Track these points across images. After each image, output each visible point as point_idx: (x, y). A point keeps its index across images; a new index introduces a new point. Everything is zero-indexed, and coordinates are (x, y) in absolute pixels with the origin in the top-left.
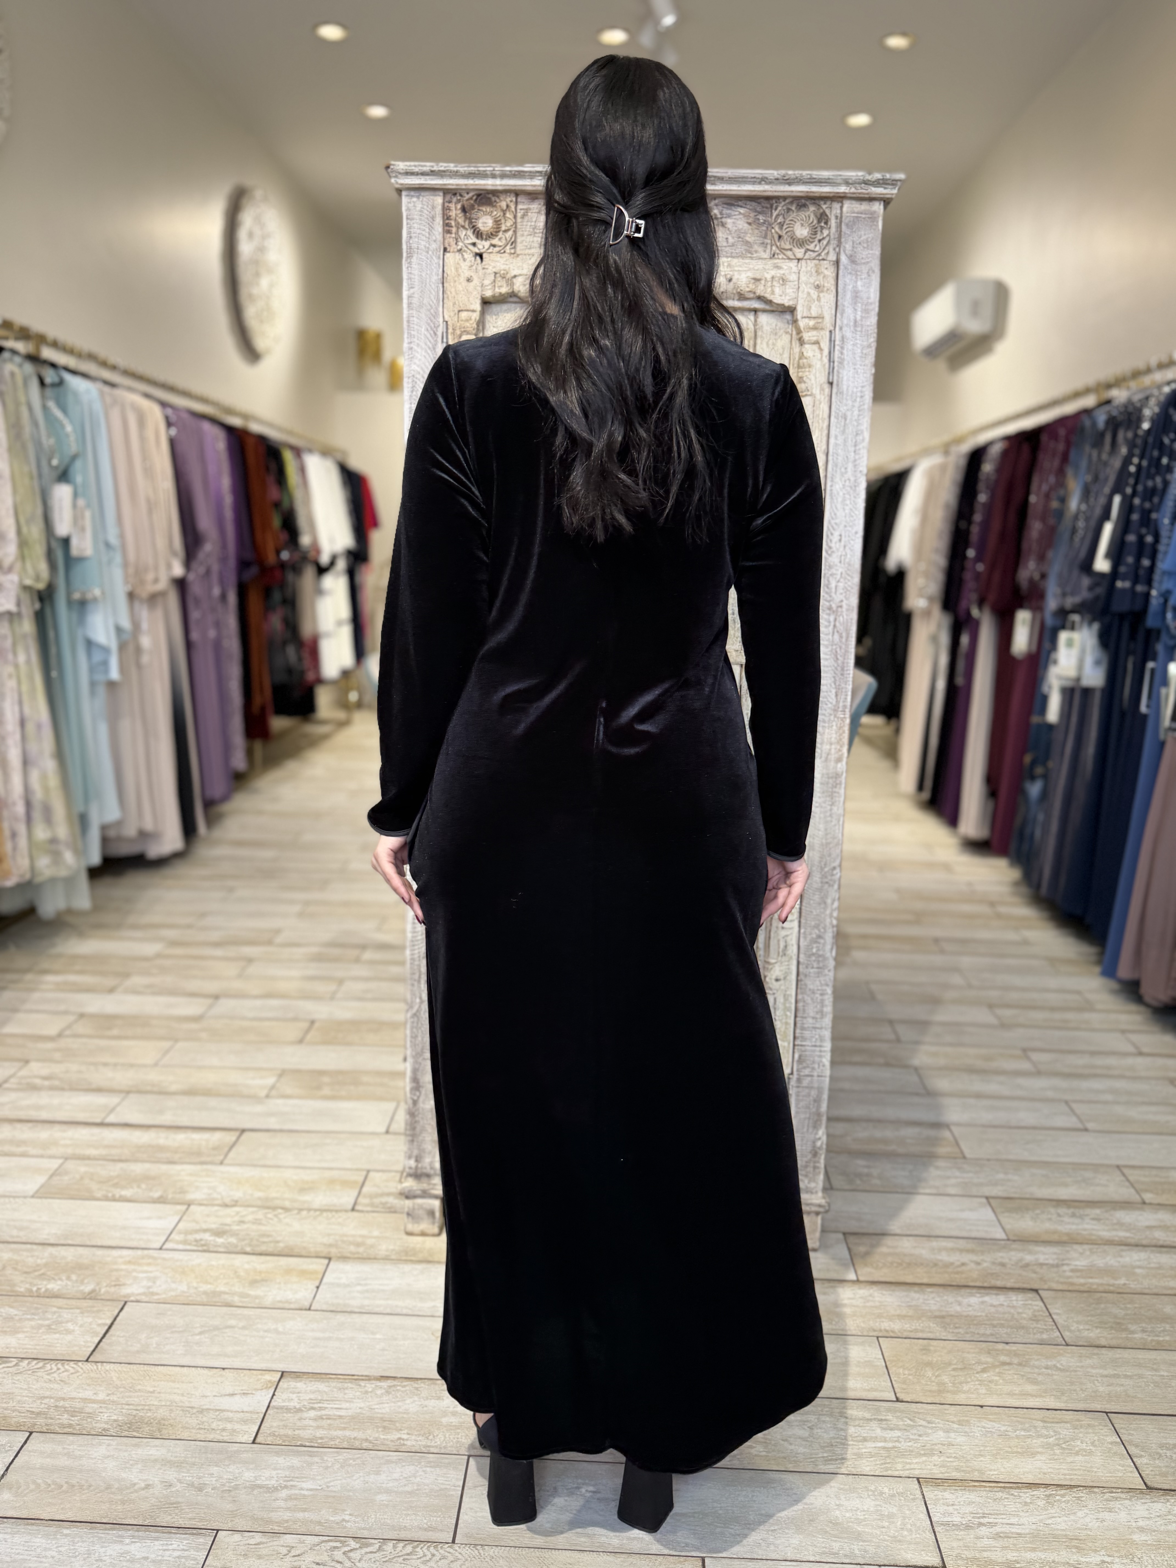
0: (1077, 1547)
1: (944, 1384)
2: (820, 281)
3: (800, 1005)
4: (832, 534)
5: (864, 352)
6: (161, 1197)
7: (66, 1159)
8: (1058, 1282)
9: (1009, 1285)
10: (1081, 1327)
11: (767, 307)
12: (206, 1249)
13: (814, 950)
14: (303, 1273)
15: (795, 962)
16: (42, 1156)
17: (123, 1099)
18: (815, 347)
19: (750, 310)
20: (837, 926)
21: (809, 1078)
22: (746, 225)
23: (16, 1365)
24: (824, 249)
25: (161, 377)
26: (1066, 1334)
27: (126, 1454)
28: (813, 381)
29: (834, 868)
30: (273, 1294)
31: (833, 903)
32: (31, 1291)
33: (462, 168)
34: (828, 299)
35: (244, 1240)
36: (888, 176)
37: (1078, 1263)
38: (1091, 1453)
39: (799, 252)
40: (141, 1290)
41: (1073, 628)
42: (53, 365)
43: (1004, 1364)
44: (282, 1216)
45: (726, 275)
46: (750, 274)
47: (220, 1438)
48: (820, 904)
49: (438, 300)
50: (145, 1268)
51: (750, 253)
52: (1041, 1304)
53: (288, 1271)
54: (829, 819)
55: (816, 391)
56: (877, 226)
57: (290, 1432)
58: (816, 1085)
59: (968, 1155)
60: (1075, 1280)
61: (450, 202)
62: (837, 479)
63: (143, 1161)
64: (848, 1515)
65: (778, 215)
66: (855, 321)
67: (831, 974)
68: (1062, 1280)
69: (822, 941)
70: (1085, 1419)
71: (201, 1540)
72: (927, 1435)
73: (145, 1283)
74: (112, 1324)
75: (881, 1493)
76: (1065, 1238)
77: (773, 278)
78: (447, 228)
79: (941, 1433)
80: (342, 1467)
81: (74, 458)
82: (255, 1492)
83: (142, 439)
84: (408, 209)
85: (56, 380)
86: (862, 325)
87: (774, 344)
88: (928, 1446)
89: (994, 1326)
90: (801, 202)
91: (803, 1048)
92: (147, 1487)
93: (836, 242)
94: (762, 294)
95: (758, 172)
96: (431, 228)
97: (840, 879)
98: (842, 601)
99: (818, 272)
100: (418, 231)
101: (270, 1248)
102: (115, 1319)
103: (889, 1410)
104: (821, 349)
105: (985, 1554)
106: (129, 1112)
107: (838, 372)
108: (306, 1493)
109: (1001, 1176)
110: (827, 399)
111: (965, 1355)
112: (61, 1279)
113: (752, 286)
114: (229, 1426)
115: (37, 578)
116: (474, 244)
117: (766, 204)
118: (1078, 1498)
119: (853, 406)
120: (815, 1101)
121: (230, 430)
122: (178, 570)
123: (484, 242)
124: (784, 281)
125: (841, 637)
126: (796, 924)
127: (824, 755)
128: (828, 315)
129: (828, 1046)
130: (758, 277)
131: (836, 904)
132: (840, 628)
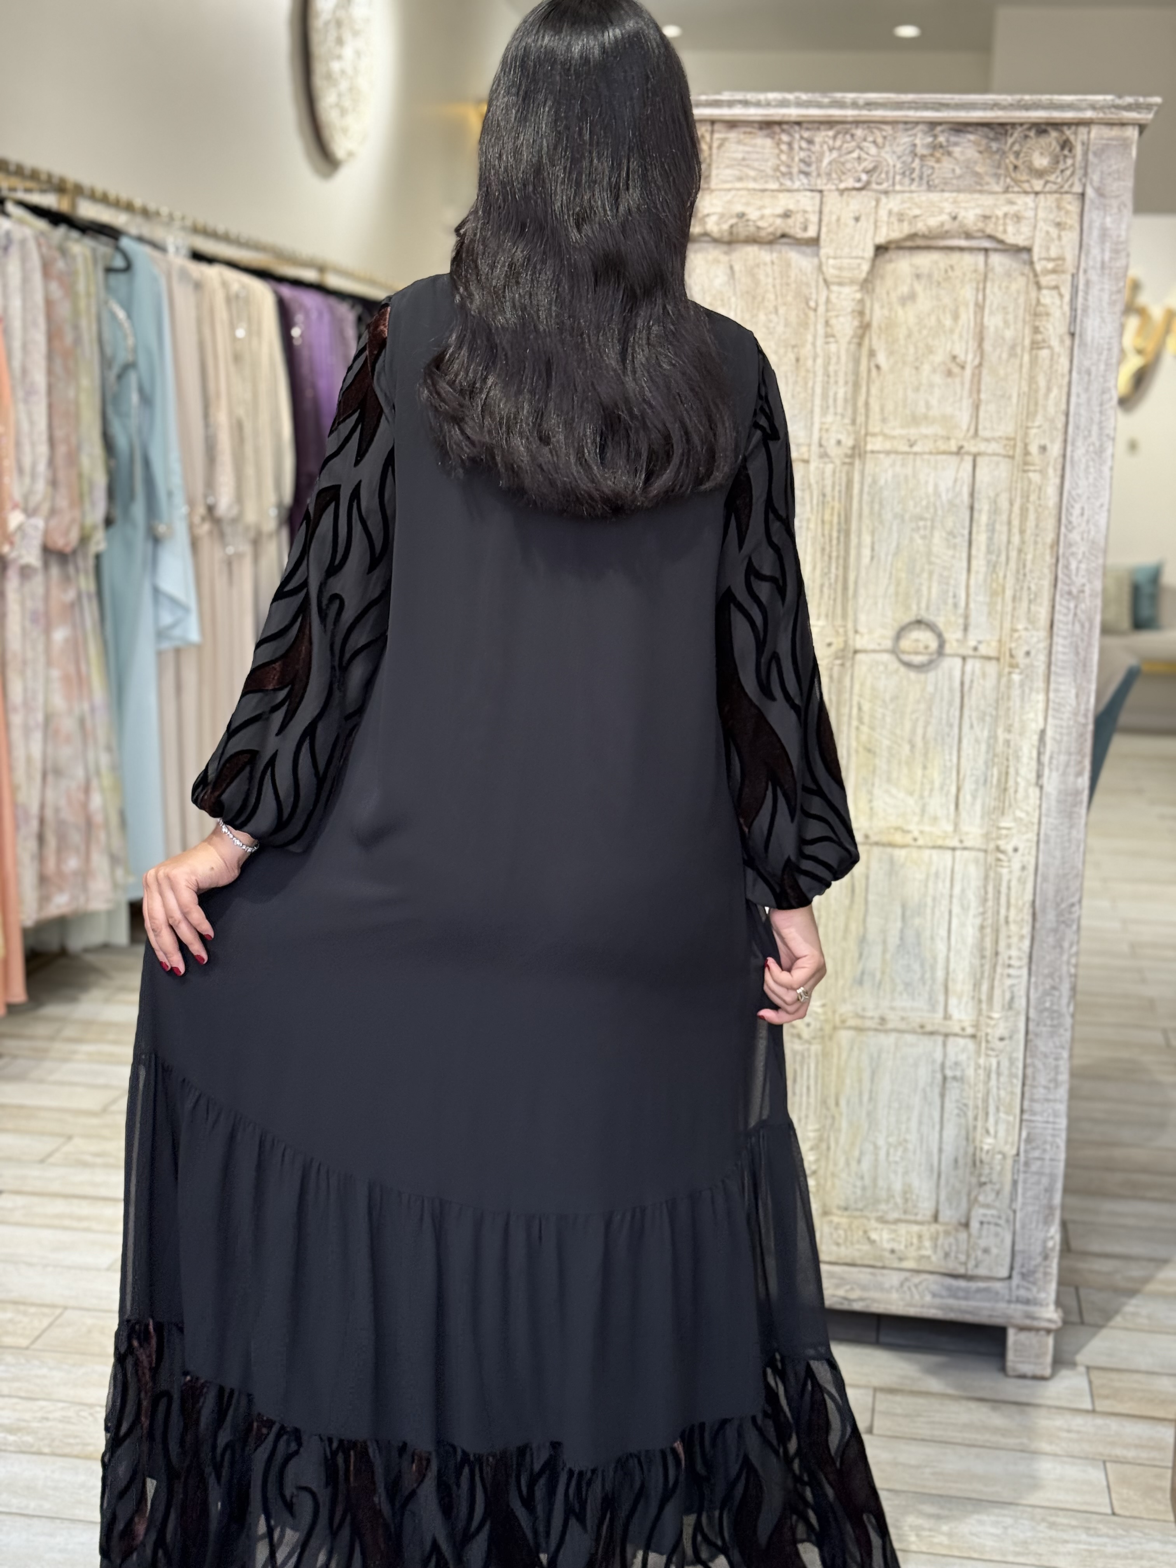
2: (1062, 217)
3: (1029, 1071)
4: (1072, 507)
5: (1114, 297)
11: (999, 246)
13: (1048, 1005)
15: (1023, 1018)
18: (1055, 293)
19: (979, 249)
20: (1076, 975)
21: (1039, 1163)
22: (977, 155)
24: (1067, 180)
28: (1051, 332)
29: (1073, 905)
31: (1070, 947)
34: (1070, 237)
36: (1141, 100)
39: (1038, 185)
45: (950, 214)
46: (979, 211)
48: (1054, 947)
51: (981, 185)
54: (1067, 844)
55: (1055, 343)
56: (1130, 154)
58: (1047, 1170)
62: (1079, 443)
65: (1013, 144)
66: (1103, 263)
67: (1068, 1035)
69: (1056, 993)
72: (1140, 1544)
77: (1005, 215)
86: (1111, 268)
90: (1041, 128)
91: (1032, 1125)
93: (1081, 172)
94: (993, 233)
95: (989, 98)
97: (1079, 918)
98: (1084, 585)
99: (1059, 208)
103: (1101, 1521)
104: (1061, 296)
107: (1082, 322)
110: (1068, 352)
113: (980, 225)
117: (999, 131)
119: (1099, 360)
120: (1046, 1190)
124: (1018, 218)
125: (1083, 626)
126: (1025, 971)
127: (1061, 769)
128: (1070, 256)
129: (1063, 1123)
130: (988, 213)
131: (1074, 949)
132: (1082, 616)
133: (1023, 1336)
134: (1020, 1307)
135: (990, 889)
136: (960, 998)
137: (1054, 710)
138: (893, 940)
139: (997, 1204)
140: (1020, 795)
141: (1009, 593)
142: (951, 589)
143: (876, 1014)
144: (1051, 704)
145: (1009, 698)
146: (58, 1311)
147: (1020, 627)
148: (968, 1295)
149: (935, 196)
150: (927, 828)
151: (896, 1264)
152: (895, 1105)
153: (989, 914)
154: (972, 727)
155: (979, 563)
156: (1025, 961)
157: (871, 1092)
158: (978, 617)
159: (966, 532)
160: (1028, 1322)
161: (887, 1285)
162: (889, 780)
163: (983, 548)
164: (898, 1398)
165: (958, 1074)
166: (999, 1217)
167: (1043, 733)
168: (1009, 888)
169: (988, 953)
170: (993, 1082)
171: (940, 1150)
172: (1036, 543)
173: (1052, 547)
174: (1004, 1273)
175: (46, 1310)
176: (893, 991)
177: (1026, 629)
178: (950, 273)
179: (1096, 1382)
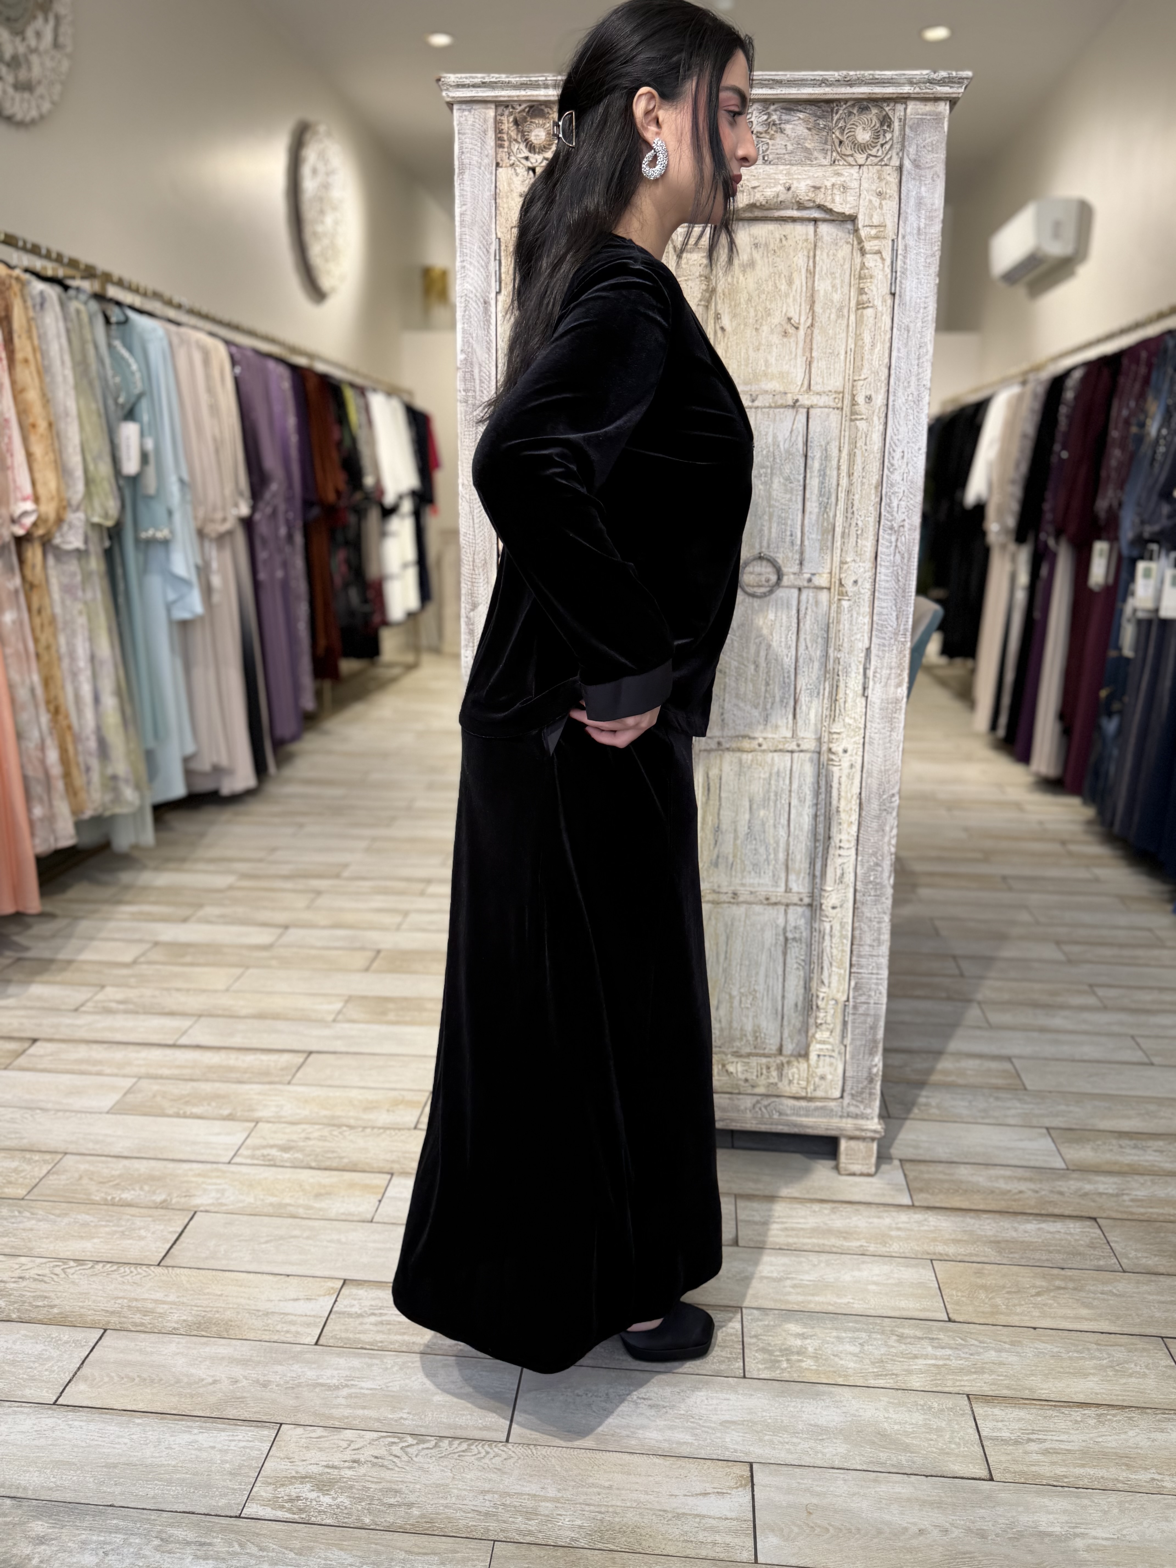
0: (1127, 1465)
1: (997, 1306)
2: (882, 187)
3: (857, 933)
4: (893, 450)
5: (928, 261)
6: (230, 1114)
7: (140, 1078)
8: (1117, 1211)
9: (1067, 1213)
10: (1139, 1255)
11: (828, 217)
12: (273, 1164)
13: (872, 878)
14: (366, 1188)
15: (852, 890)
16: (116, 1075)
17: (196, 1022)
18: (877, 257)
19: (810, 220)
20: (896, 854)
21: (865, 1007)
22: (806, 131)
23: (92, 1267)
24: (887, 154)
25: (226, 317)
26: (1124, 1261)
27: (195, 1352)
28: (875, 292)
29: (893, 795)
30: (336, 1206)
31: (891, 831)
32: (106, 1200)
33: (515, 79)
34: (891, 205)
35: (309, 1155)
36: (954, 73)
37: (1138, 1193)
38: (1145, 1375)
39: (861, 158)
40: (210, 1201)
41: (1151, 559)
42: (118, 304)
43: (1059, 1288)
44: (347, 1134)
45: (784, 185)
46: (810, 182)
47: (285, 1339)
48: (877, 831)
49: (491, 218)
50: (214, 1181)
51: (810, 160)
52: (1099, 1231)
53: (352, 1185)
54: (888, 745)
55: (878, 302)
56: (943, 127)
57: (351, 1336)
58: (872, 1012)
59: (1029, 1087)
60: (1135, 1210)
61: (502, 115)
63: (213, 1081)
64: (896, 1427)
65: (839, 119)
66: (919, 229)
67: (889, 902)
68: (1121, 1209)
69: (879, 869)
70: (1140, 1343)
71: (266, 1432)
72: (979, 1354)
73: (213, 1194)
74: (182, 1232)
75: (930, 1408)
76: (1125, 1169)
77: (833, 185)
78: (499, 143)
79: (993, 1353)
80: (401, 1369)
81: (140, 396)
82: (317, 1390)
83: (208, 377)
84: (460, 124)
85: (122, 318)
86: (926, 233)
87: (834, 255)
88: (979, 1365)
89: (1050, 1252)
90: (864, 104)
91: (860, 976)
92: (215, 1382)
93: (899, 146)
94: (822, 203)
95: (818, 74)
96: (483, 142)
97: (899, 806)
98: (903, 521)
99: (880, 179)
100: (470, 146)
101: (334, 1164)
102: (185, 1227)
103: (941, 1330)
104: (883, 259)
105: (1033, 1469)
106: (201, 1034)
107: (901, 282)
108: (366, 1392)
109: (1063, 1107)
110: (889, 311)
111: (1020, 1279)
112: (134, 1189)
113: (811, 195)
114: (293, 1328)
115: (106, 516)
116: (527, 158)
117: (825, 107)
118: (1130, 1418)
119: (916, 318)
120: (871, 1028)
121: (295, 369)
122: (244, 510)
123: (537, 156)
124: (845, 188)
125: (903, 558)
126: (853, 851)
127: (884, 680)
128: (890, 223)
129: (885, 973)
130: (818, 184)
131: (895, 832)
132: (902, 548)
133: (853, 1143)
134: (850, 1121)
135: (823, 783)
136: (798, 874)
137: (877, 630)
138: (743, 829)
139: (831, 1040)
140: (849, 705)
141: (839, 530)
142: (788, 528)
143: (730, 889)
144: (875, 626)
145: (838, 622)
146: (60, 1156)
147: (848, 560)
148: (808, 1113)
149: (769, 169)
150: (770, 735)
151: (749, 1091)
152: (747, 963)
153: (822, 805)
154: (807, 648)
155: (812, 506)
156: (853, 843)
157: (726, 952)
158: (811, 553)
159: (801, 478)
160: (857, 1133)
161: (742, 1107)
162: (737, 696)
163: (816, 491)
164: (755, 1205)
165: (797, 936)
166: (833, 1051)
167: (868, 650)
168: (840, 784)
169: (821, 837)
170: (827, 943)
171: (783, 997)
172: (863, 484)
173: (876, 488)
174: (837, 1094)
175: (48, 1157)
176: (743, 871)
177: (854, 561)
178: (784, 242)
179: (911, 1175)
